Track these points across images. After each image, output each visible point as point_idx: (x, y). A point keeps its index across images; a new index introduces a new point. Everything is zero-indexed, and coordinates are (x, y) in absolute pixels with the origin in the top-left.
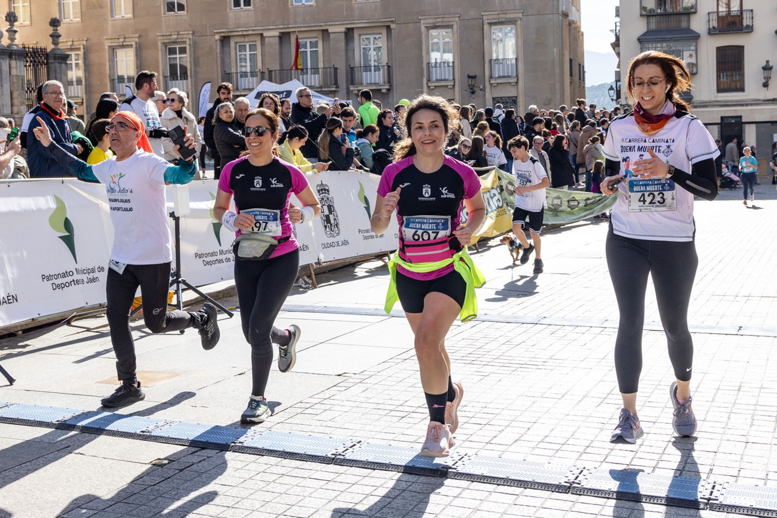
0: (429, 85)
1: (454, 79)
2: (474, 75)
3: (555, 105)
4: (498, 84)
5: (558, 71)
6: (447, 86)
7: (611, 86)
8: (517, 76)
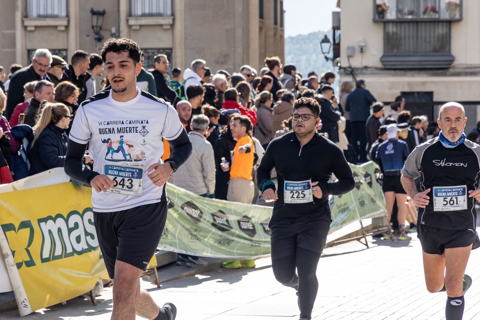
0: (27, 23)
1: (68, 16)
2: (101, 10)
3: (234, 65)
4: (141, 26)
5: (239, 8)
6: (56, 27)
7: (326, 36)
8: (173, 14)
